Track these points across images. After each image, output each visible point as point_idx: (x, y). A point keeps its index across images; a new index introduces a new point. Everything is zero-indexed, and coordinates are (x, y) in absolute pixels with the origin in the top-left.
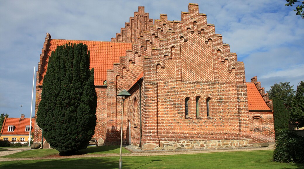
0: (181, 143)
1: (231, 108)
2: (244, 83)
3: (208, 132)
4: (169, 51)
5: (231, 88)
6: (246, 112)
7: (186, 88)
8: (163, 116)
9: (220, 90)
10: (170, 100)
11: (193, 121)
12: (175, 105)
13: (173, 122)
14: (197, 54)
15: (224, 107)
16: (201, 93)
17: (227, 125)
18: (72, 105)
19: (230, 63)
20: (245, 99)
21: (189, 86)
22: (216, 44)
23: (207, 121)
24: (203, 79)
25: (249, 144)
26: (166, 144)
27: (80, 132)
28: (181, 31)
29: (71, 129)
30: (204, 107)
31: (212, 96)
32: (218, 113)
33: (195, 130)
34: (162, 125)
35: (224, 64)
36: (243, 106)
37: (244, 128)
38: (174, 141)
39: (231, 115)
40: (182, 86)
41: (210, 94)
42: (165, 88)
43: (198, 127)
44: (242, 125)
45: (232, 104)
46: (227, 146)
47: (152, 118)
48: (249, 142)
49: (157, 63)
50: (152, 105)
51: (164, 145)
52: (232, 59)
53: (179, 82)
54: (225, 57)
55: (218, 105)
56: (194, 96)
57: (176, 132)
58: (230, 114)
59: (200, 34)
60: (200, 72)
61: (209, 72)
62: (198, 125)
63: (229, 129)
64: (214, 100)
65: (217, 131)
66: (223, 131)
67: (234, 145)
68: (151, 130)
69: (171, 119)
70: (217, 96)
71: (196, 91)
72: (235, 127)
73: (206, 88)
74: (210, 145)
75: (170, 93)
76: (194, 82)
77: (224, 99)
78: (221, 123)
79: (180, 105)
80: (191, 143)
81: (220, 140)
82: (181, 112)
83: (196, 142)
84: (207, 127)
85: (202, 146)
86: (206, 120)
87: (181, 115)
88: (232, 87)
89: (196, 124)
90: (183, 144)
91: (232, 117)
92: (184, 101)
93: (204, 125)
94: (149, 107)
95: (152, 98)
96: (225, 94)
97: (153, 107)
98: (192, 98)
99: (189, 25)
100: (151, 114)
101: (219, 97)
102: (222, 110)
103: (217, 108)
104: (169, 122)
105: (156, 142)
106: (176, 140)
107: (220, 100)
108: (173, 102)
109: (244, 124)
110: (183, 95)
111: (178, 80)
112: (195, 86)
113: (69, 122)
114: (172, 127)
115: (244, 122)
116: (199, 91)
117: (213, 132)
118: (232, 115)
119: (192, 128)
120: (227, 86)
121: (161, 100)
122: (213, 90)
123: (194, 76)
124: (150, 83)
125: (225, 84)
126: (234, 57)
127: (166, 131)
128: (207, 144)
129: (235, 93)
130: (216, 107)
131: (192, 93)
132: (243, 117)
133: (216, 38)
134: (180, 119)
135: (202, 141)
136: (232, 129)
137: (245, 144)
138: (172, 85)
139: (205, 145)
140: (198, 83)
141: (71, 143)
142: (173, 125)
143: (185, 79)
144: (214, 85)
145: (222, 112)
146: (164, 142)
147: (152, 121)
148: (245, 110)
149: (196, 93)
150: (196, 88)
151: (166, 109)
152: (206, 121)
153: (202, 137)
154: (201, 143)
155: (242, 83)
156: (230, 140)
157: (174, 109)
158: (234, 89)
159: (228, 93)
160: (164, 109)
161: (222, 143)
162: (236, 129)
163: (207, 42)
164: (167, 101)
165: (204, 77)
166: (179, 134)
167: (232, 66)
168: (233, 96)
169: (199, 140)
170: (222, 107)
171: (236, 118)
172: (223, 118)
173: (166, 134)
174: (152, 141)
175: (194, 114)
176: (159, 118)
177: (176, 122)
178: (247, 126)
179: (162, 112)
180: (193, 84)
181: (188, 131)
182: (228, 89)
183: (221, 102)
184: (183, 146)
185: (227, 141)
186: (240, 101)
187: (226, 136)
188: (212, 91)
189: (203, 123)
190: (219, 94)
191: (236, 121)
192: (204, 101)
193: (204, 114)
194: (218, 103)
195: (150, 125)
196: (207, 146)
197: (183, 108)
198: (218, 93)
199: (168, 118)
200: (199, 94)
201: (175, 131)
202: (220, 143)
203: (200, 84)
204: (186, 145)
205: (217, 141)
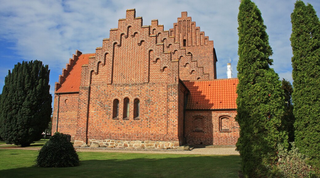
0: (106, 142)
1: (160, 109)
2: (176, 81)
3: (134, 132)
4: (102, 58)
5: (161, 88)
6: (175, 113)
7: (116, 90)
8: (93, 117)
9: (149, 91)
10: (100, 102)
11: (119, 122)
12: (104, 106)
13: (101, 123)
14: (130, 57)
15: (152, 107)
16: (130, 95)
17: (154, 126)
18: (14, 109)
19: (162, 62)
20: (175, 99)
21: (118, 88)
22: (148, 45)
23: (134, 122)
24: (133, 81)
25: (174, 146)
26: (93, 142)
27: (20, 129)
28: (115, 38)
29: (12, 127)
30: (132, 108)
31: (139, 96)
32: (145, 113)
33: (120, 130)
34: (91, 125)
35: (157, 63)
36: (173, 106)
37: (172, 129)
38: (100, 139)
39: (159, 116)
40: (112, 89)
41: (138, 95)
42: (97, 92)
43: (124, 127)
44: (169, 126)
45: (161, 104)
46: (151, 147)
47: (83, 118)
48: (175, 144)
49: (91, 69)
50: (83, 107)
51: (91, 143)
52: (164, 58)
53: (109, 85)
54: (157, 57)
55: (146, 106)
56: (122, 98)
57: (104, 132)
58: (158, 114)
59: (134, 37)
60: (130, 74)
61: (140, 73)
62: (124, 126)
63: (156, 130)
64: (142, 101)
65: (143, 131)
66: (150, 131)
67: (160, 147)
68: (81, 129)
69: (100, 120)
70: (145, 96)
71: (124, 93)
72: (162, 128)
73: (135, 90)
74: (134, 145)
75: (101, 96)
76: (123, 85)
77: (152, 99)
78: (148, 123)
79: (109, 106)
80: (115, 143)
81: (145, 140)
82: (109, 113)
83: (120, 142)
84: (133, 127)
85: (126, 146)
86: (133, 120)
87: (109, 116)
88: (163, 86)
89: (123, 124)
90: (108, 143)
91: (160, 117)
92: (112, 102)
93: (129, 126)
94: (81, 109)
95: (84, 101)
96: (154, 95)
97: (84, 109)
98: (121, 100)
99: (123, 30)
100: (82, 115)
101: (147, 98)
102: (149, 111)
103: (144, 109)
104: (98, 123)
105: (83, 140)
106: (101, 139)
107: (148, 100)
108: (103, 104)
109: (171, 125)
110: (112, 97)
111: (108, 83)
112: (124, 89)
113: (10, 122)
114: (100, 127)
115: (172, 123)
116: (127, 93)
117: (139, 133)
118: (161, 116)
119: (118, 128)
120: (157, 86)
121: (93, 102)
122: (142, 91)
123: (125, 78)
124: (83, 88)
125: (155, 84)
126: (167, 55)
127: (95, 130)
128: (130, 144)
129: (166, 93)
130: (143, 107)
131: (121, 95)
132: (172, 117)
133: (149, 39)
134: (108, 120)
135: (126, 141)
136: (159, 130)
137: (170, 146)
138: (103, 88)
139: (128, 145)
140: (127, 85)
141: (12, 138)
142: (101, 125)
143: (116, 82)
144: (143, 85)
145: (149, 113)
146: (91, 140)
147: (82, 121)
148: (174, 110)
149: (125, 95)
150: (124, 90)
151: (96, 110)
152: (132, 122)
153: (127, 137)
154: (125, 143)
155: (174, 81)
156: (155, 141)
157: (103, 110)
158: (164, 89)
159: (157, 93)
160: (94, 110)
161: (146, 144)
162: (164, 130)
163: (140, 44)
164: (97, 104)
165: (134, 78)
166: (106, 133)
167: (164, 64)
168: (162, 96)
169: (123, 140)
170: (150, 107)
171: (164, 119)
172: (150, 119)
173: (95, 133)
174: (80, 138)
175: (121, 115)
176: (90, 119)
177: (104, 123)
178: (175, 127)
179: (93, 113)
180: (122, 86)
181: (115, 131)
182: (158, 89)
183: (149, 103)
184: (107, 144)
185: (152, 142)
186: (169, 101)
187: (152, 137)
188: (140, 92)
189: (129, 123)
190: (147, 95)
191: (164, 122)
192: (131, 102)
193: (131, 115)
194: (145, 103)
195: (81, 125)
196: (130, 146)
197: (111, 109)
198: (146, 93)
199: (97, 118)
200: (128, 95)
201: (102, 130)
202: (144, 144)
203: (129, 86)
204: (111, 144)
205: (141, 142)
